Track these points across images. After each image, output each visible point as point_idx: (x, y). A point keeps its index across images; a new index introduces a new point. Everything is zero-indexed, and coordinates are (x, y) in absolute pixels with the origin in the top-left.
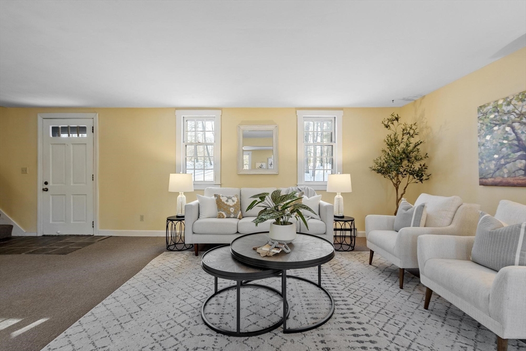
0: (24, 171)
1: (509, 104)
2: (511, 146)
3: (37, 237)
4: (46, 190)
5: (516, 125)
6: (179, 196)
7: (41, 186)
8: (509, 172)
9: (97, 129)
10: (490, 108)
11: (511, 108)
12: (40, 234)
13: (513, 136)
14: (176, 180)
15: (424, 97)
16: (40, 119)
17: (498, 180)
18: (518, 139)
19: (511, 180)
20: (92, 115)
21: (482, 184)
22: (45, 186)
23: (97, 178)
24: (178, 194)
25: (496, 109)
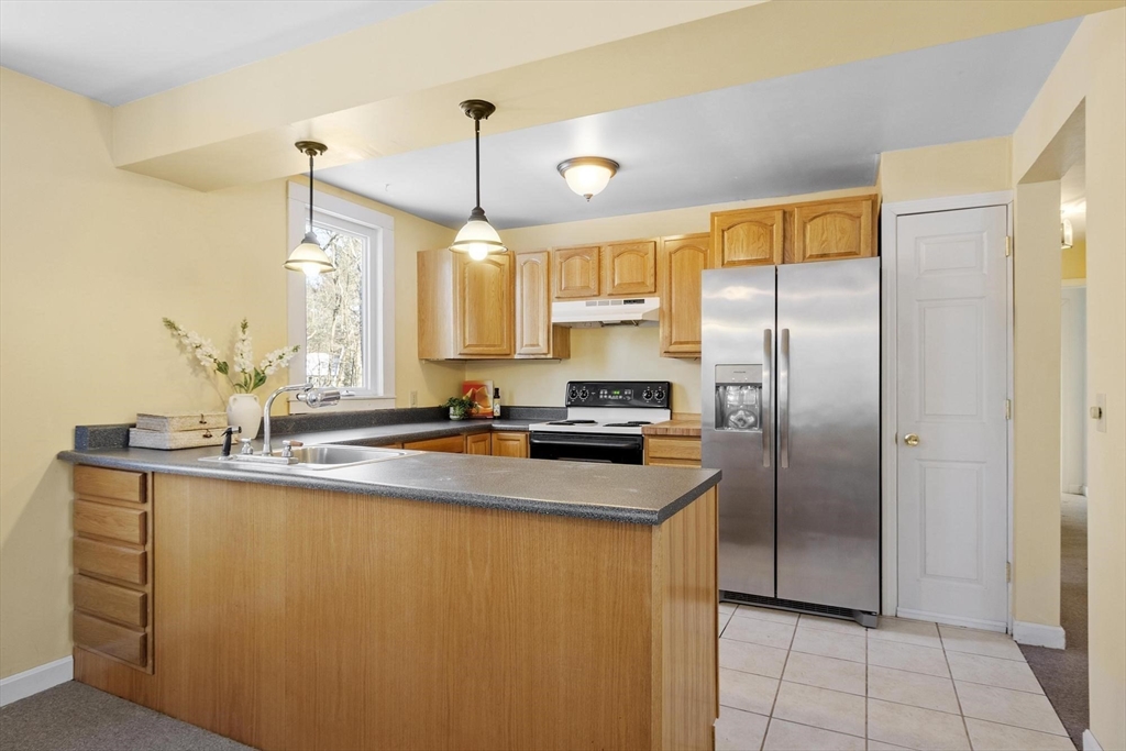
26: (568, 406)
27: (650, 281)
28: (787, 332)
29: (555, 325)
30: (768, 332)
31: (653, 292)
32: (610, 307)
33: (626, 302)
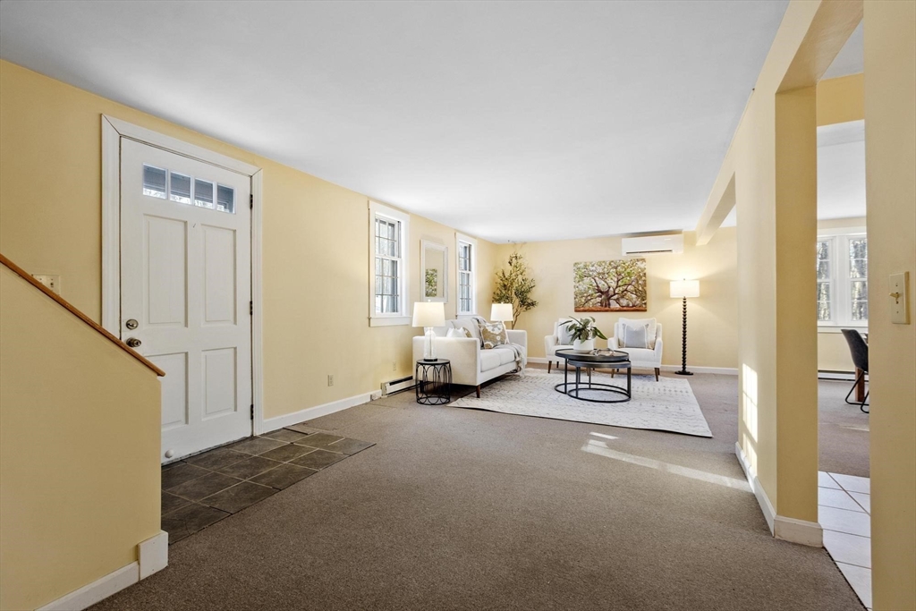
1: (593, 266)
2: (594, 289)
5: (597, 278)
8: (593, 304)
10: (582, 265)
11: (594, 268)
13: (595, 284)
15: (525, 243)
17: (587, 308)
18: (598, 286)
19: (594, 309)
21: (576, 311)
25: (585, 267)
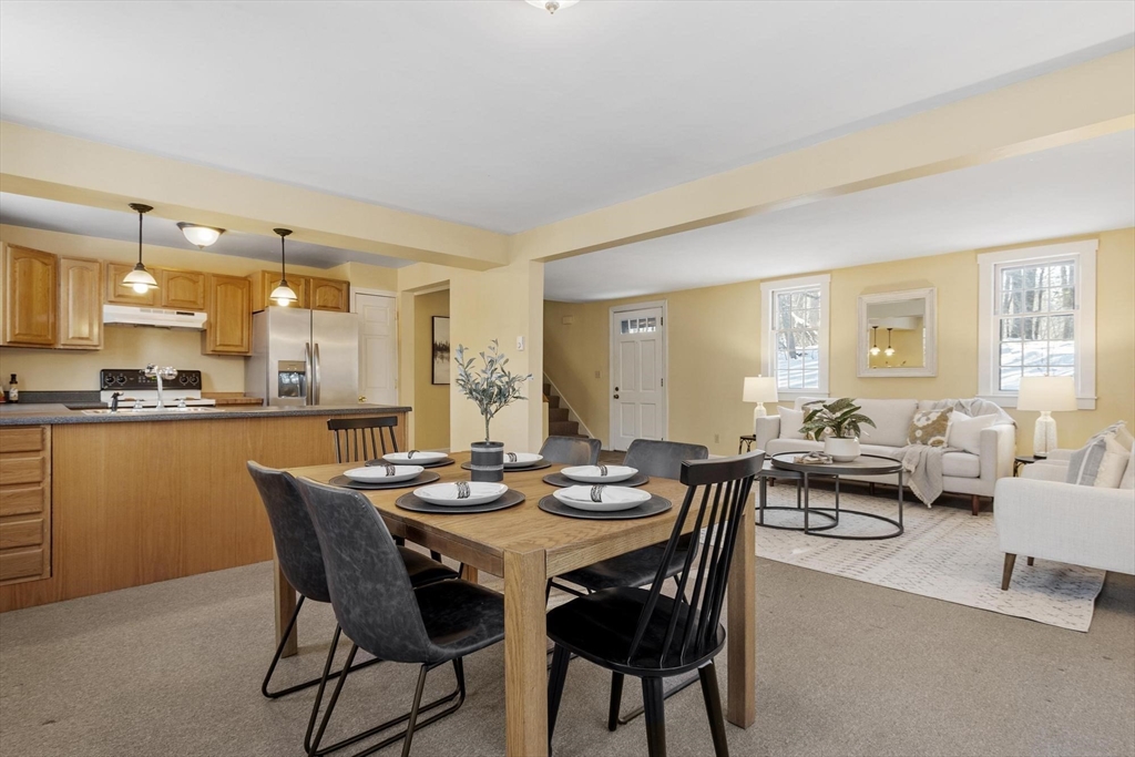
0: (598, 375)
3: (608, 452)
4: (616, 397)
6: (757, 408)
7: (612, 393)
9: (666, 321)
12: (611, 449)
14: (754, 387)
16: (611, 313)
20: (660, 303)
22: (617, 393)
23: (666, 383)
24: (755, 405)
26: (102, 389)
27: (200, 301)
28: (317, 345)
29: (105, 324)
30: (307, 344)
31: (201, 310)
32: (163, 315)
33: (178, 313)
